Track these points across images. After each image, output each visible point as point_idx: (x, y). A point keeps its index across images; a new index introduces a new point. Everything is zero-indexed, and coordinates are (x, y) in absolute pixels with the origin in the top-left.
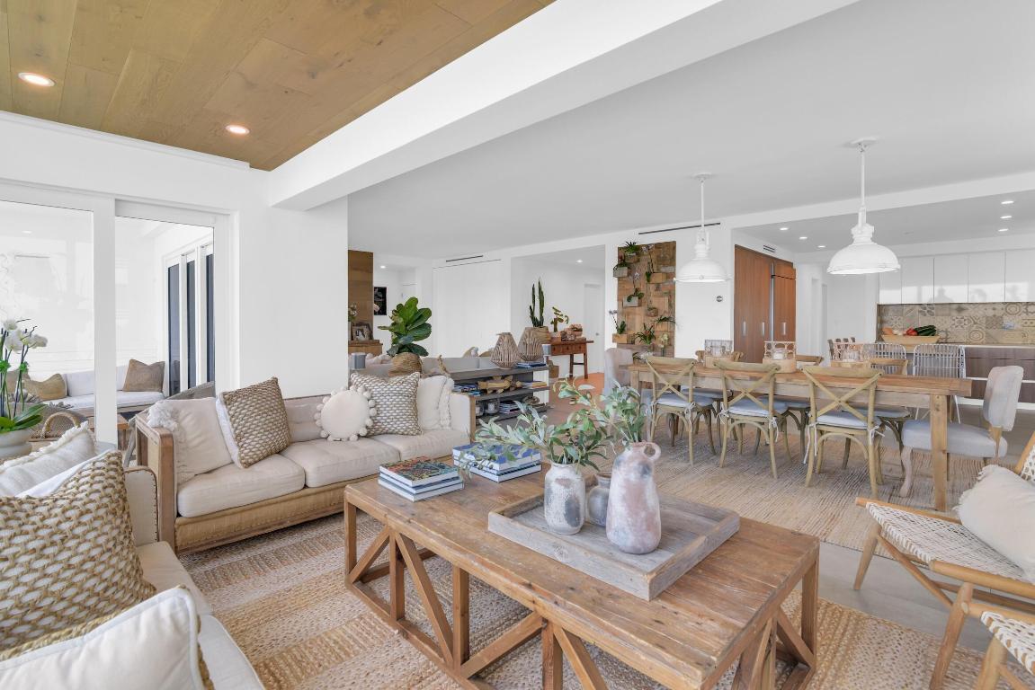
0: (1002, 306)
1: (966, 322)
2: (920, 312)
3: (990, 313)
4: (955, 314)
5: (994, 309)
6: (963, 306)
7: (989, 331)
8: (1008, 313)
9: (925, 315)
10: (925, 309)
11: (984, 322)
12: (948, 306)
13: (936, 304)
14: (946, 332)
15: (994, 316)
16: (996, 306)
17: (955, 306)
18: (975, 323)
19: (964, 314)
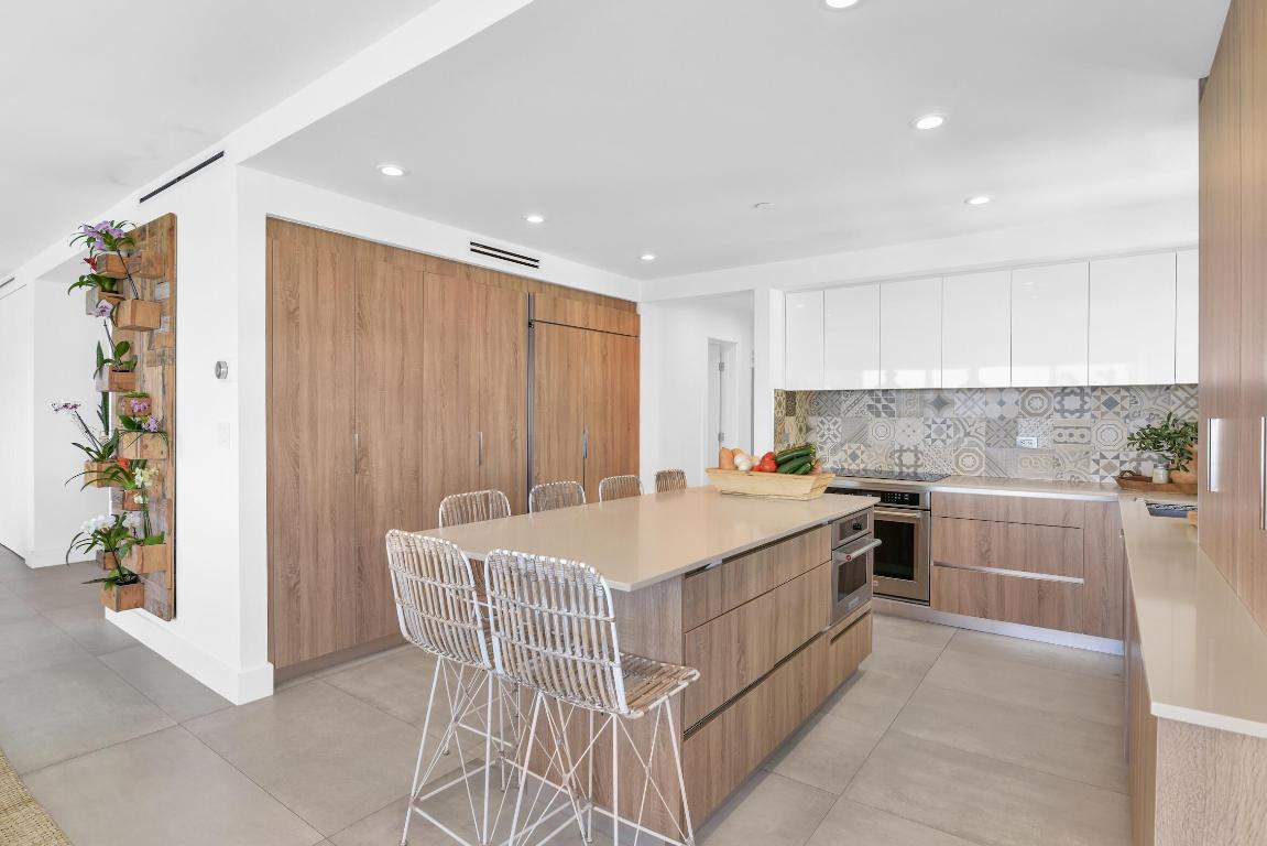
0: (1016, 396)
1: (951, 430)
2: (870, 407)
3: (994, 411)
4: (930, 412)
5: (1001, 403)
6: (946, 395)
7: (993, 451)
8: (1026, 413)
9: (878, 415)
10: (878, 401)
11: (983, 431)
12: (918, 395)
13: (898, 390)
14: (916, 452)
15: (1002, 418)
16: (1005, 397)
17: (931, 397)
18: (967, 434)
19: (947, 413)
